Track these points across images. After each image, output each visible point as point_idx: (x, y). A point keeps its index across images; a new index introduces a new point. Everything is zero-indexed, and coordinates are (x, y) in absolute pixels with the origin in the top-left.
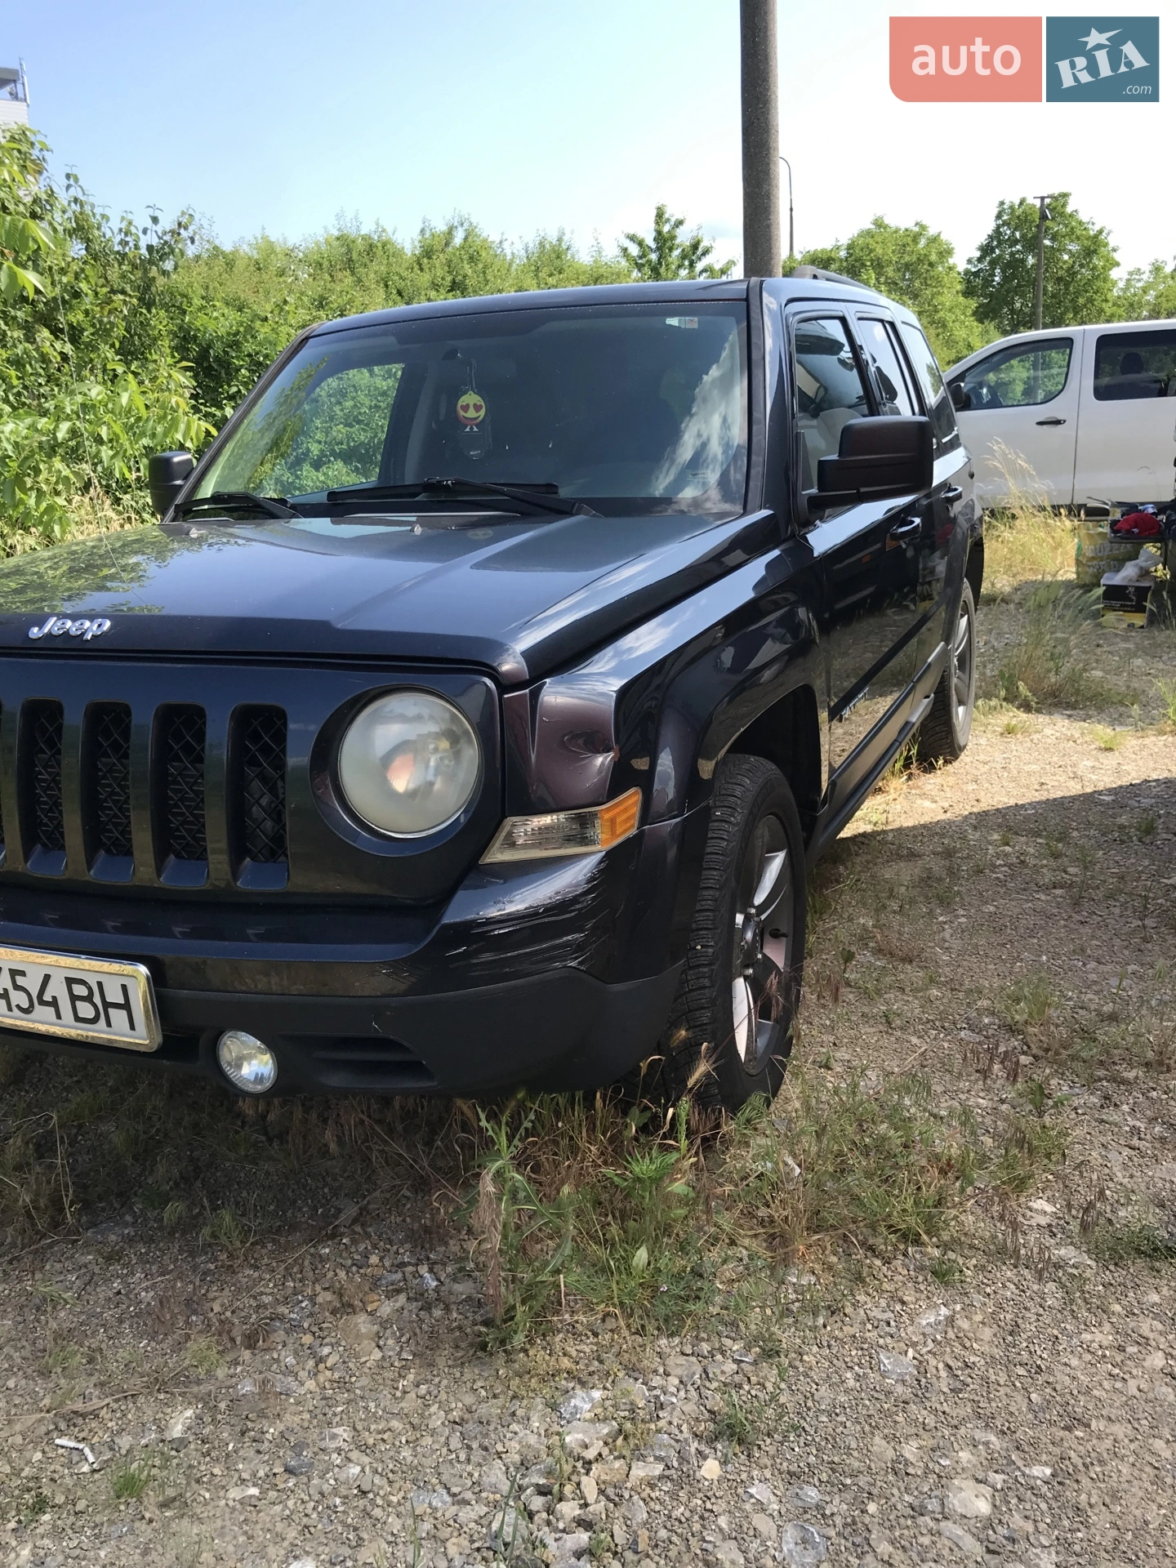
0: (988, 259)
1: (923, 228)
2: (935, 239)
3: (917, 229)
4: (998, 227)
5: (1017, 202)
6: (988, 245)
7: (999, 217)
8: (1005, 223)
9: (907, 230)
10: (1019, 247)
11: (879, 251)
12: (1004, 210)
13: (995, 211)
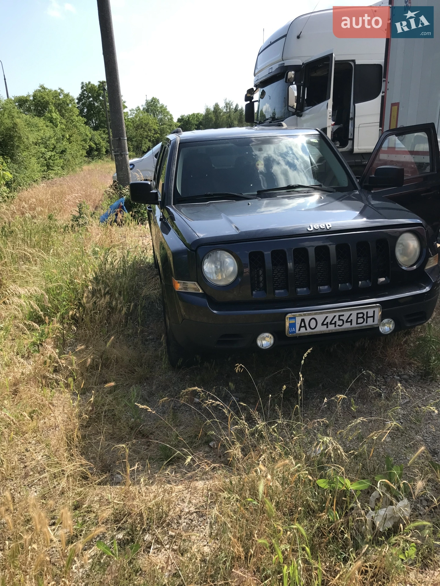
1: (62, 90)
2: (67, 95)
3: (59, 91)
5: (88, 83)
6: (80, 98)
7: (82, 88)
9: (55, 91)
10: (91, 99)
12: (84, 85)
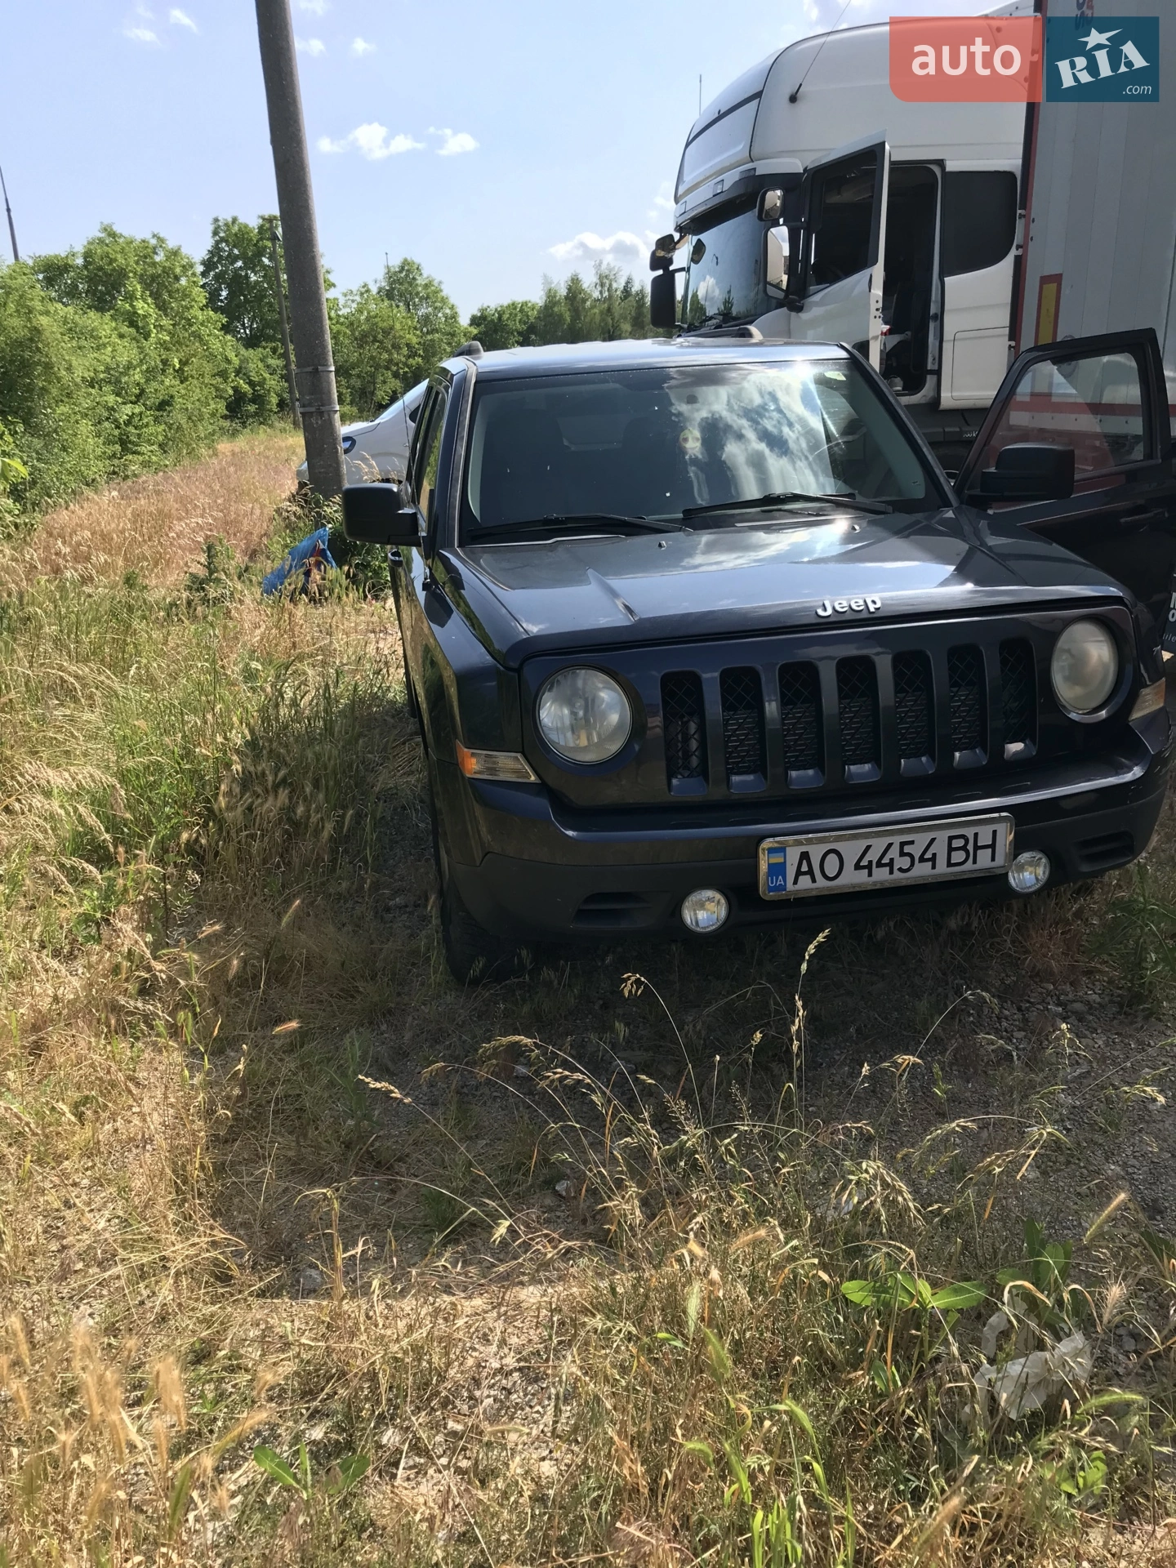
0: (212, 273)
1: (161, 240)
2: (175, 253)
3: (153, 242)
4: (217, 243)
5: (230, 220)
6: (210, 260)
7: (215, 233)
8: (222, 240)
9: (143, 241)
10: (240, 264)
11: (121, 260)
12: (219, 226)
13: (211, 228)
